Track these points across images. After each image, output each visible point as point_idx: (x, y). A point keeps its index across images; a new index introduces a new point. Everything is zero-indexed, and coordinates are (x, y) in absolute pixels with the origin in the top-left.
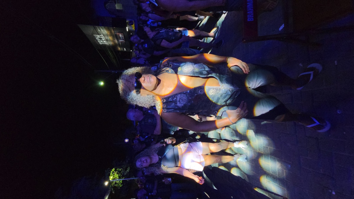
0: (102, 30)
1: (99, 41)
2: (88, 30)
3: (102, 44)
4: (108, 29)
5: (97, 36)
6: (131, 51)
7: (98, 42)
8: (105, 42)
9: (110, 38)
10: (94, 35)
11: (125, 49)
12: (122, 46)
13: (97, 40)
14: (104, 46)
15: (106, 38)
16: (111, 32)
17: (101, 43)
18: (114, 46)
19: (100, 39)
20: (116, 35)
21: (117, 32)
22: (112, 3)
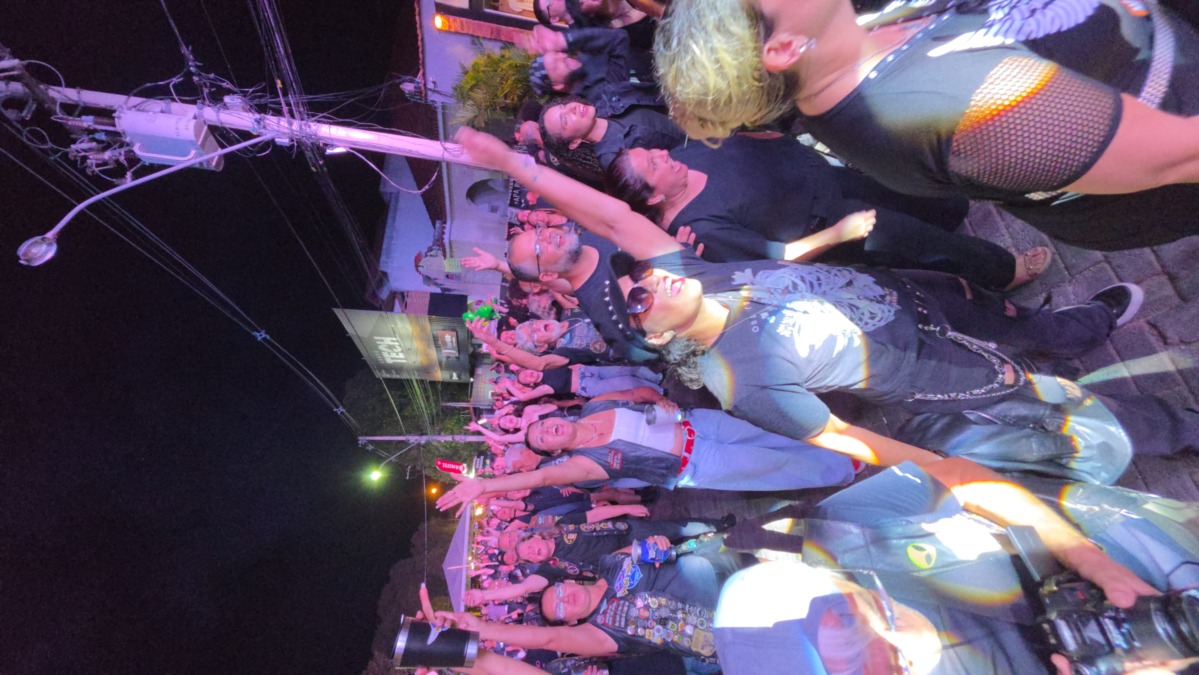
0: (399, 323)
1: (385, 355)
2: (359, 324)
3: (394, 363)
4: (417, 322)
5: (382, 341)
6: (472, 380)
7: (382, 356)
8: (401, 356)
9: (416, 345)
10: (376, 338)
11: (455, 377)
12: (448, 366)
13: (380, 351)
14: (398, 368)
15: (408, 345)
16: (423, 329)
17: (392, 359)
18: (425, 369)
19: (391, 347)
20: (435, 339)
21: (441, 327)
22: (436, 256)
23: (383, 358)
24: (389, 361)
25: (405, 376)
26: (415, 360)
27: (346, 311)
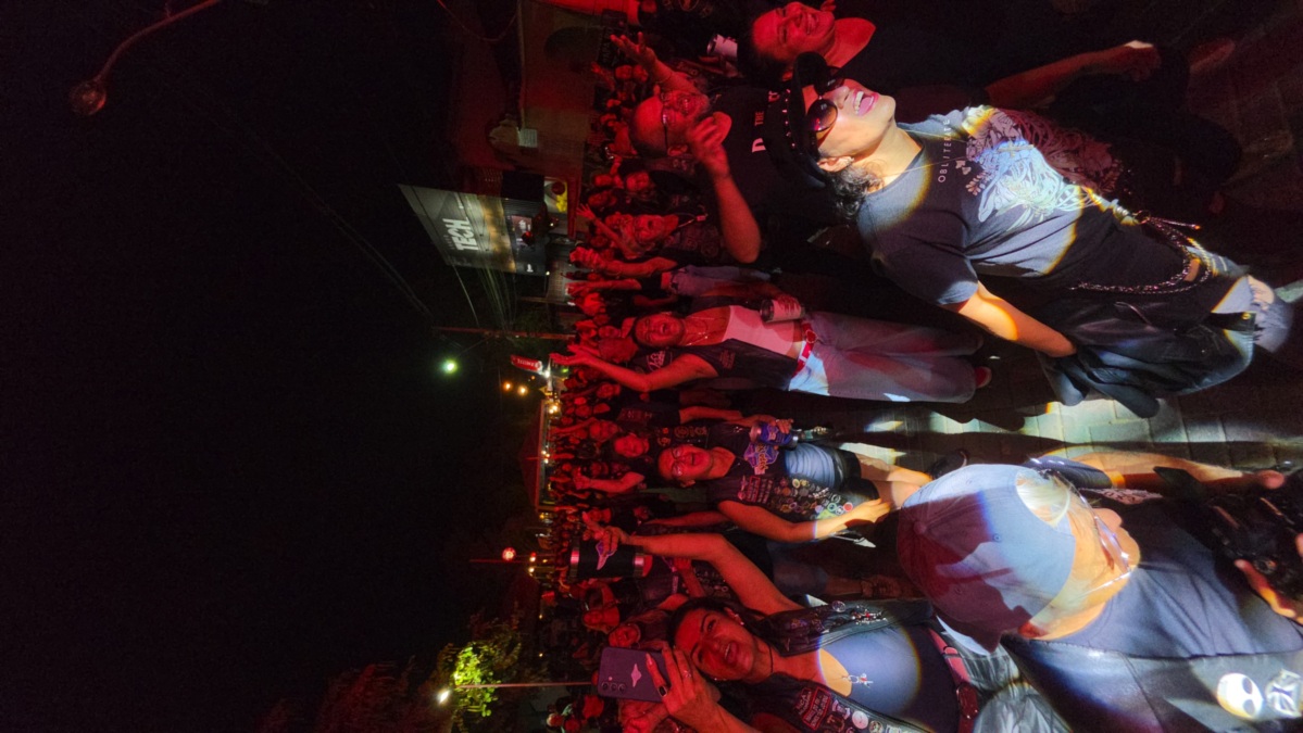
0: (470, 205)
1: (455, 240)
2: (429, 203)
3: (465, 250)
4: (489, 204)
5: (452, 224)
6: (548, 273)
7: (451, 240)
8: (473, 242)
9: (491, 231)
10: (445, 220)
11: (530, 269)
12: (523, 256)
13: (450, 236)
14: (468, 255)
15: (480, 230)
16: (495, 214)
17: (463, 245)
18: (500, 258)
19: (461, 232)
20: (509, 224)
21: (515, 212)
22: (510, 126)
23: (453, 243)
24: (460, 247)
25: (478, 265)
26: (489, 247)
27: (416, 188)
